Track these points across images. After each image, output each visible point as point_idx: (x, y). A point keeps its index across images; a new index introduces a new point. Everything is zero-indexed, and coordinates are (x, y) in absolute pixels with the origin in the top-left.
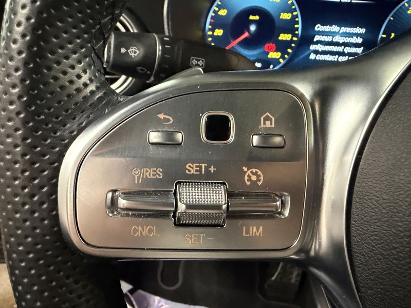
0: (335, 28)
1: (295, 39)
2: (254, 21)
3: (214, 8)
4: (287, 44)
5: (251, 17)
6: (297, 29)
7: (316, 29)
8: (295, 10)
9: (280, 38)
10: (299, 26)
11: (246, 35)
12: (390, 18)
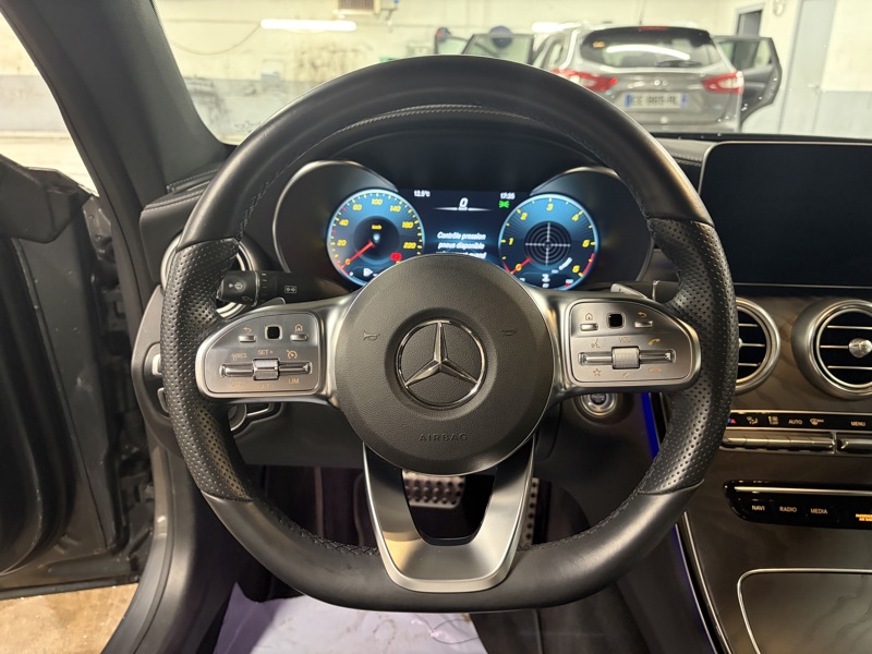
0: (456, 235)
1: (420, 247)
2: (377, 231)
3: (335, 218)
4: (412, 253)
5: (374, 227)
6: (420, 237)
7: (439, 236)
8: (416, 219)
9: (405, 247)
10: (422, 234)
11: (371, 244)
12: (506, 224)
